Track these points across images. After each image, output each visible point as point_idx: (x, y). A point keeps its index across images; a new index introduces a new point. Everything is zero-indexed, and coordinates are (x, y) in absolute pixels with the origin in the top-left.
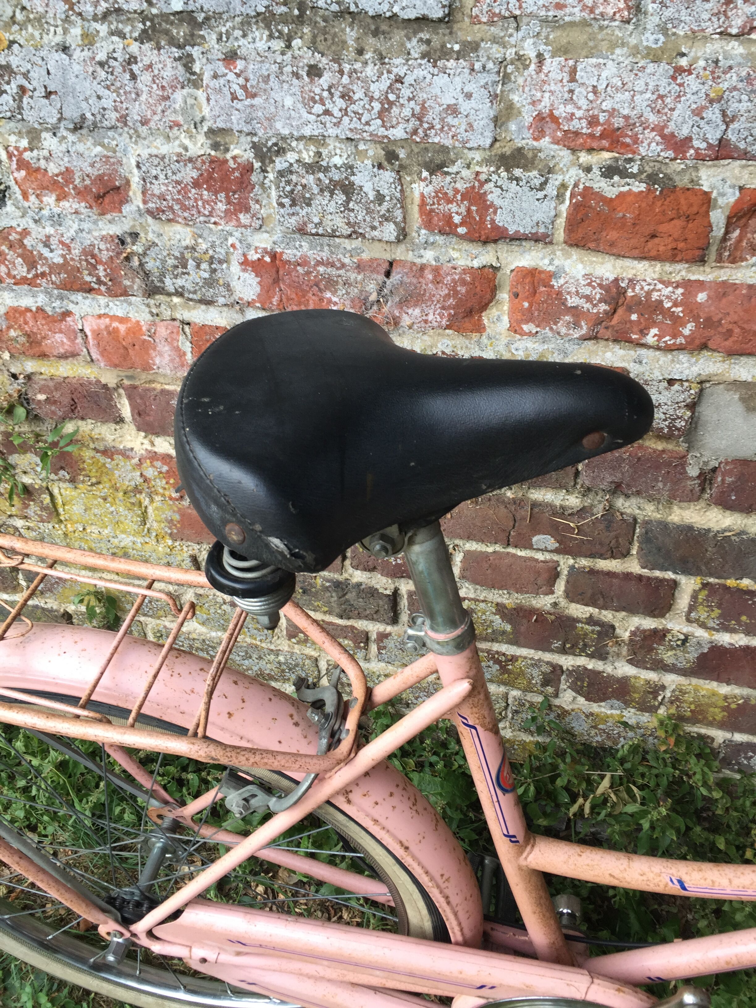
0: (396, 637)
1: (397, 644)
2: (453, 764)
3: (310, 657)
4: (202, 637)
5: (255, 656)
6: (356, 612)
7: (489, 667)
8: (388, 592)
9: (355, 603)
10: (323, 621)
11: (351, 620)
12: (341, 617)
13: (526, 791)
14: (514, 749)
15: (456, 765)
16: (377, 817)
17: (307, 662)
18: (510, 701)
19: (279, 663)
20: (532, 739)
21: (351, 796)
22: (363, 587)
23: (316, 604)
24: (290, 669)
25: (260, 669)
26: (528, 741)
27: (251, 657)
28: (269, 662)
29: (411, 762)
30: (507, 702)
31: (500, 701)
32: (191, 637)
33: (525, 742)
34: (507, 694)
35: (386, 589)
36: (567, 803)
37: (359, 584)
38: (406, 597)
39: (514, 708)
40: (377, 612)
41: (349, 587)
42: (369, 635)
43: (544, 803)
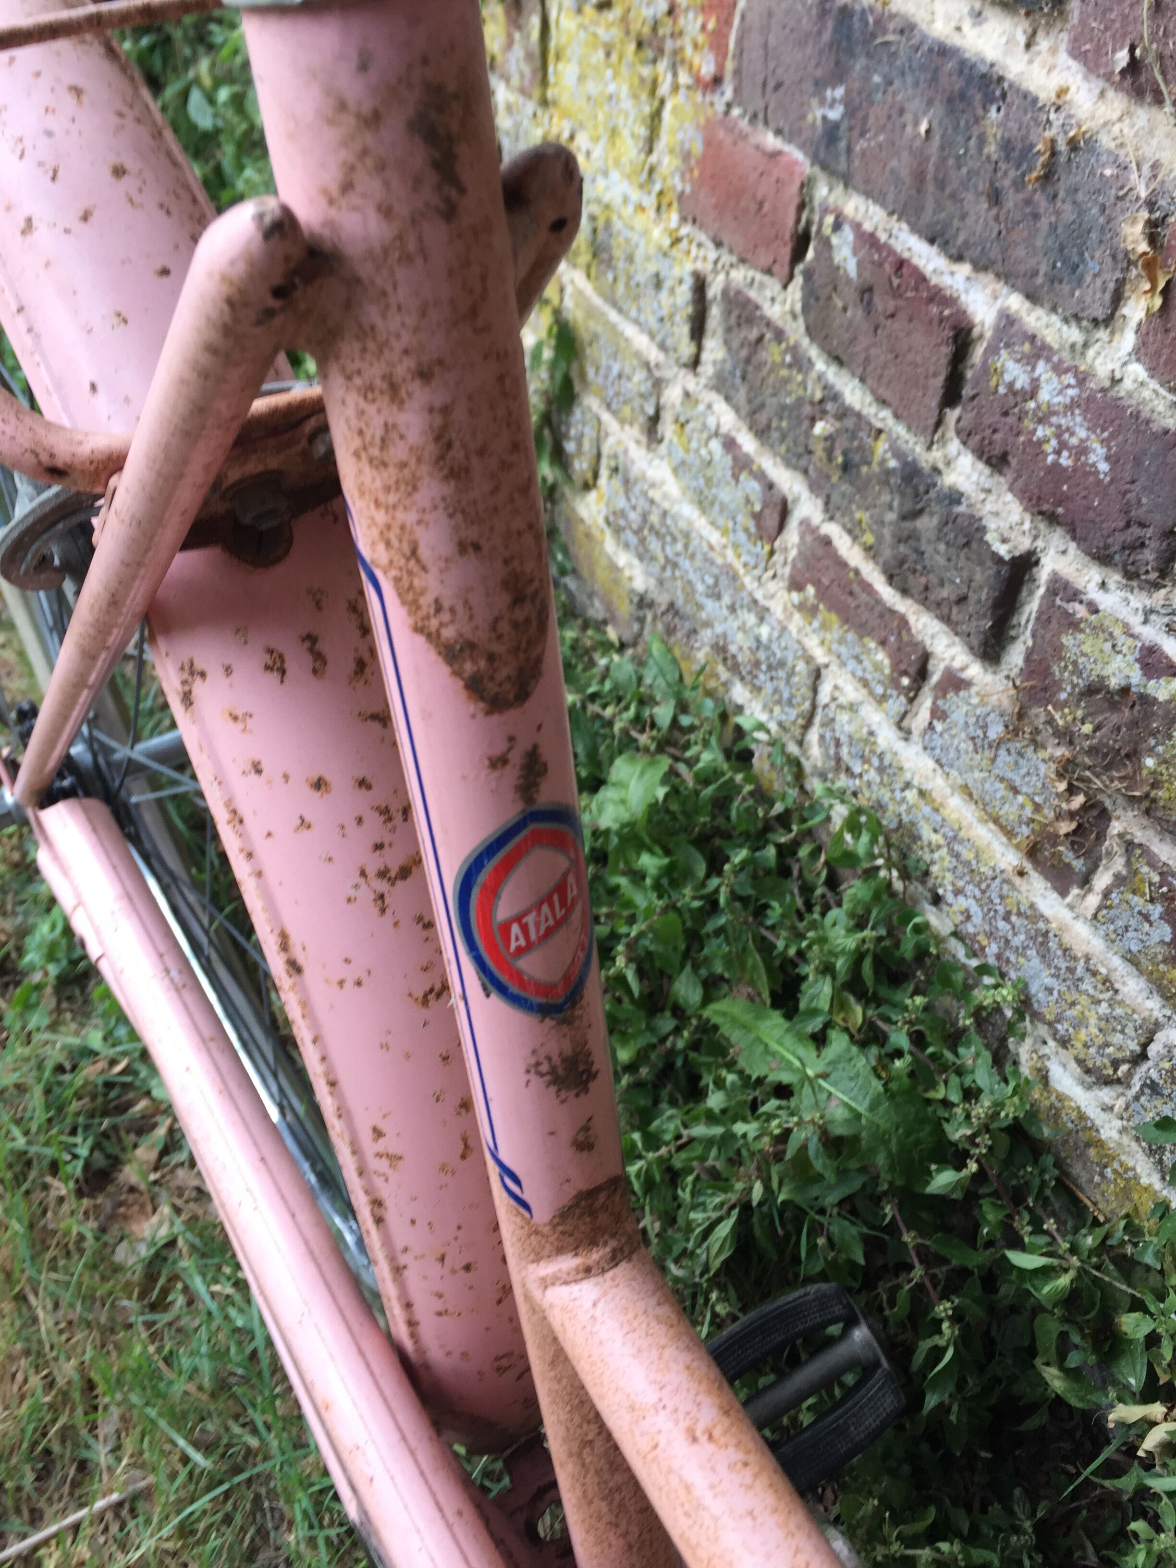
0: (975, 701)
1: (972, 720)
2: (933, 1085)
3: (809, 659)
4: (666, 505)
5: (726, 600)
6: (923, 580)
7: (1146, 917)
8: (1003, 550)
9: (928, 549)
10: (857, 572)
11: (909, 602)
12: (891, 579)
13: (1045, 1273)
14: (1102, 1175)
15: (939, 1094)
16: (245, 811)
17: (801, 667)
18: (1153, 1050)
19: (758, 640)
20: (1158, 1185)
21: (199, 688)
22: (961, 509)
23: (858, 515)
24: (770, 667)
25: (725, 635)
26: (1144, 1181)
27: (718, 597)
28: (742, 628)
29: (858, 1013)
30: (1145, 1046)
31: (1130, 1030)
32: (651, 493)
33: (1136, 1178)
34: (1157, 1026)
35: (1004, 541)
36: (1127, 1387)
37: (955, 497)
38: (1041, 591)
39: (1153, 1074)
40: (962, 600)
41: (932, 494)
42: (931, 663)
43: (1076, 1339)
